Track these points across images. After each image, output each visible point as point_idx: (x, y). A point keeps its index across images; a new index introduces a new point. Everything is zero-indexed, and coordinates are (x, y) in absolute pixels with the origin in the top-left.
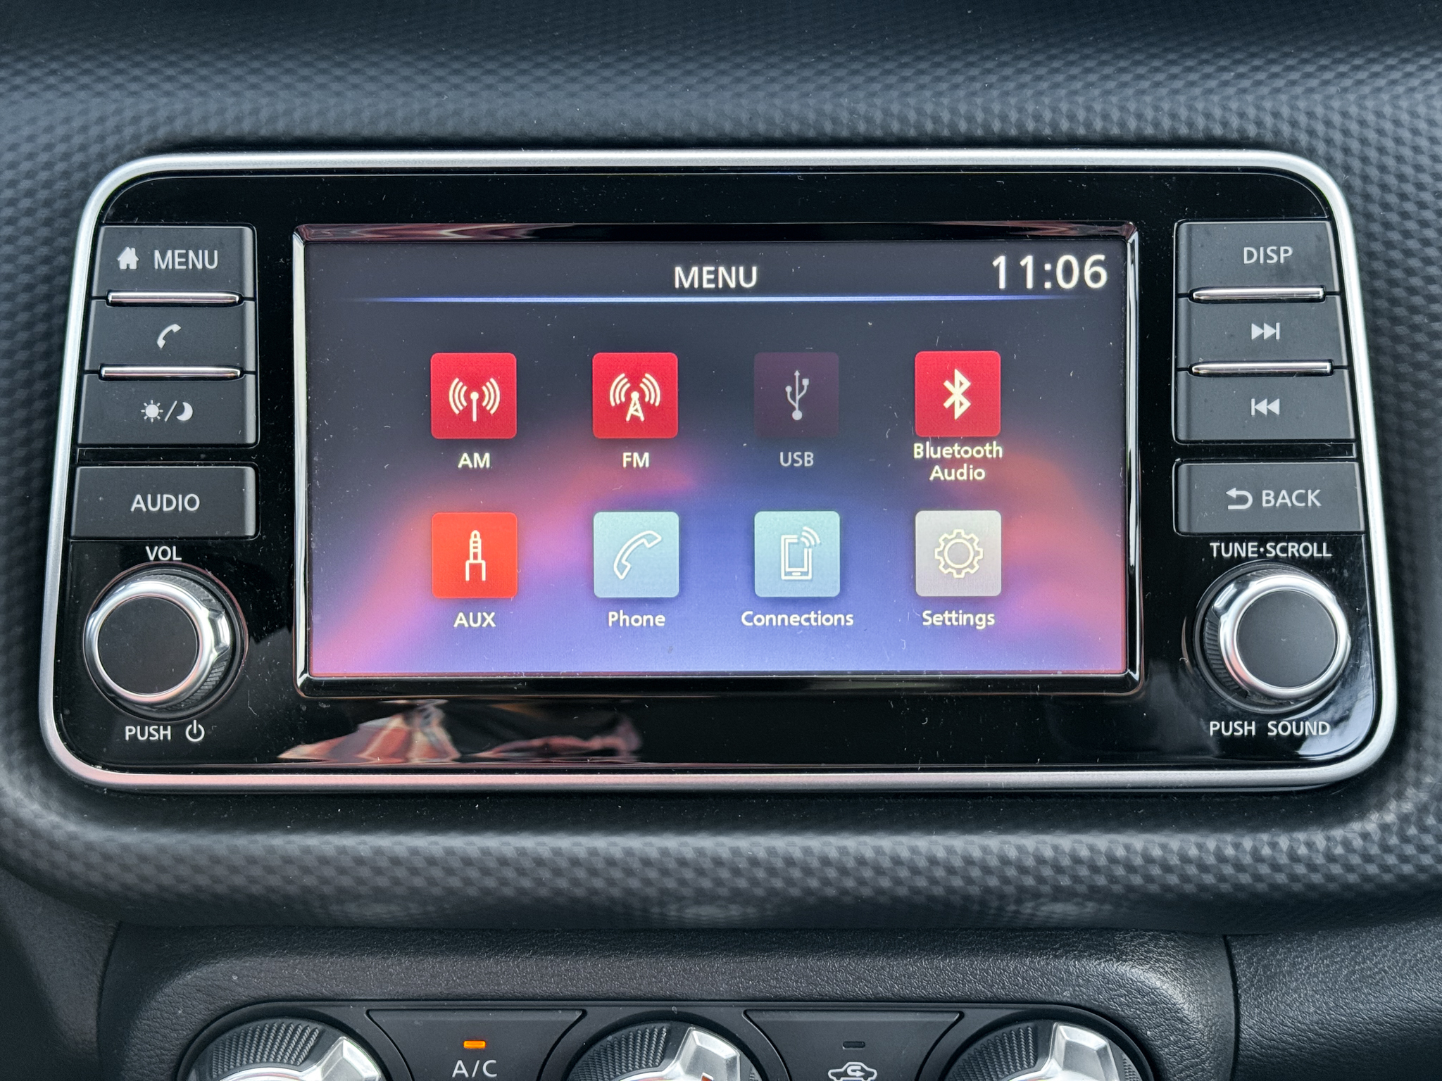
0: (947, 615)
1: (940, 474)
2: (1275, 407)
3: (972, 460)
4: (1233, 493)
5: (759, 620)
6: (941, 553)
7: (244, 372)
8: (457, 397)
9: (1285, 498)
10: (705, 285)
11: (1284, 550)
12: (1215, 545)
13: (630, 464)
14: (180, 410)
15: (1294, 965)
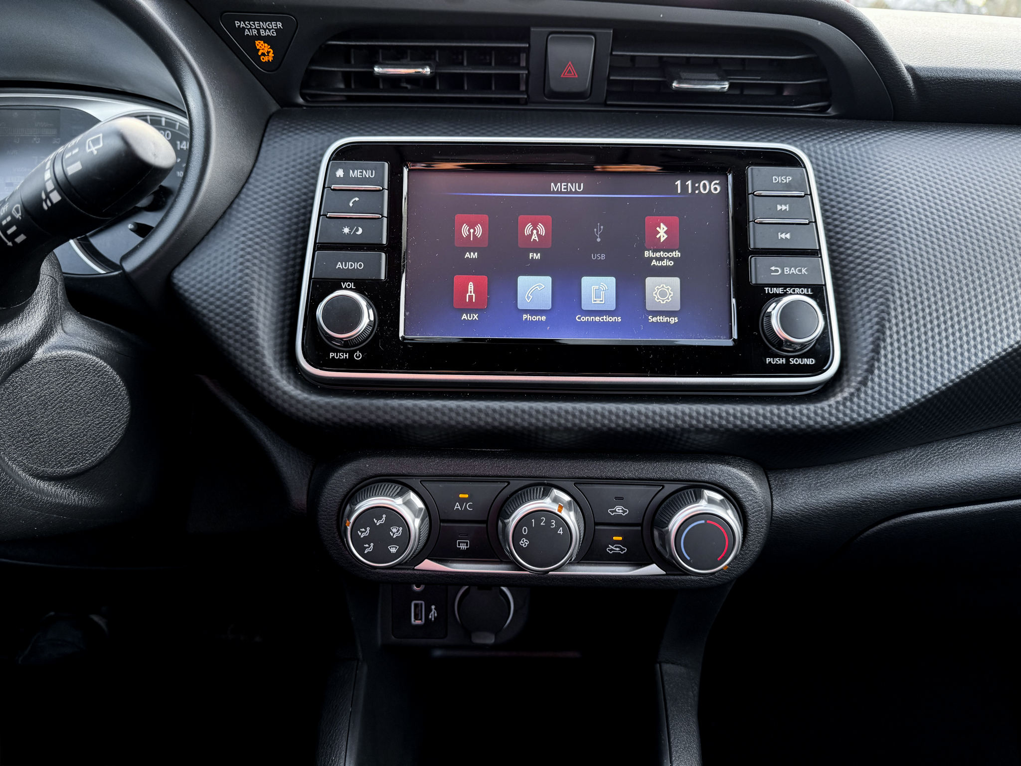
0: (658, 318)
1: (655, 263)
2: (788, 236)
3: (668, 258)
4: (773, 268)
5: (583, 319)
6: (656, 294)
7: (382, 217)
8: (465, 230)
9: (793, 271)
10: (563, 190)
11: (794, 291)
12: (766, 289)
13: (532, 257)
14: (357, 230)
15: (793, 480)
